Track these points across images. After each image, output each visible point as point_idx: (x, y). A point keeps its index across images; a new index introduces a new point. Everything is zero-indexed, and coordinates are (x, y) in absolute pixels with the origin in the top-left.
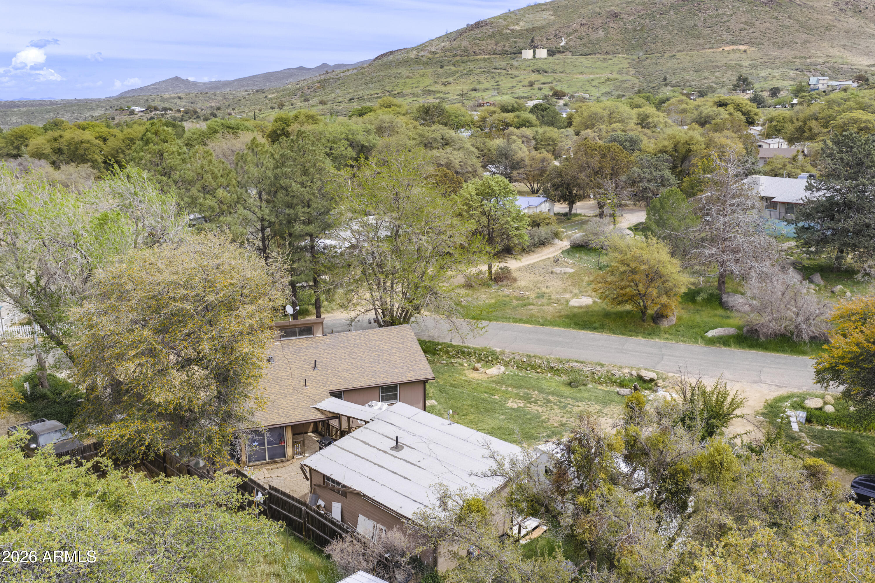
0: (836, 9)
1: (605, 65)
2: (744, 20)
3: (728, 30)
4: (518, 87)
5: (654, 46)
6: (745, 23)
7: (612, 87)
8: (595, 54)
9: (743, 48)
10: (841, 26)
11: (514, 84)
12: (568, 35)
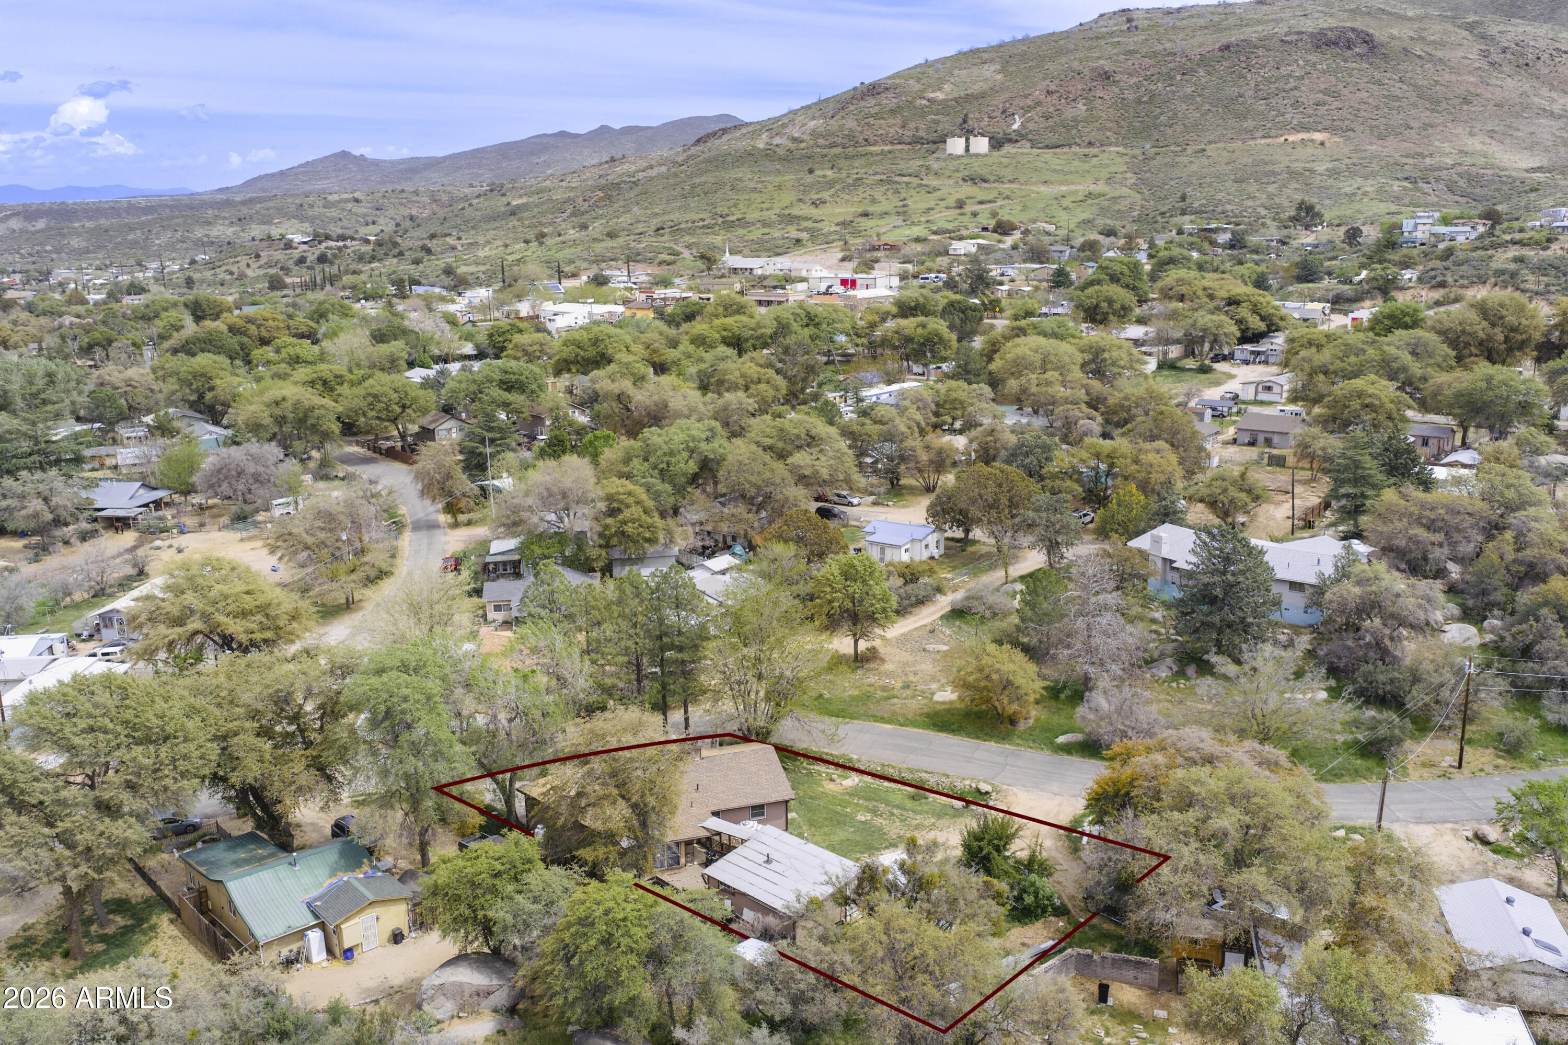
0: (1483, 64)
1: (1086, 166)
2: (1323, 86)
3: (1296, 104)
4: (938, 209)
5: (1169, 131)
6: (1325, 92)
7: (1095, 209)
8: (1070, 146)
9: (1318, 136)
10: (1489, 96)
11: (932, 204)
12: (1026, 110)
